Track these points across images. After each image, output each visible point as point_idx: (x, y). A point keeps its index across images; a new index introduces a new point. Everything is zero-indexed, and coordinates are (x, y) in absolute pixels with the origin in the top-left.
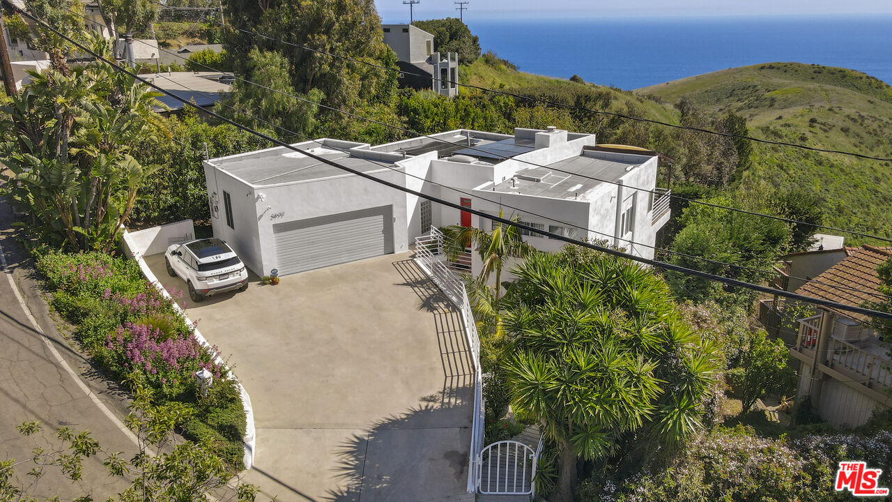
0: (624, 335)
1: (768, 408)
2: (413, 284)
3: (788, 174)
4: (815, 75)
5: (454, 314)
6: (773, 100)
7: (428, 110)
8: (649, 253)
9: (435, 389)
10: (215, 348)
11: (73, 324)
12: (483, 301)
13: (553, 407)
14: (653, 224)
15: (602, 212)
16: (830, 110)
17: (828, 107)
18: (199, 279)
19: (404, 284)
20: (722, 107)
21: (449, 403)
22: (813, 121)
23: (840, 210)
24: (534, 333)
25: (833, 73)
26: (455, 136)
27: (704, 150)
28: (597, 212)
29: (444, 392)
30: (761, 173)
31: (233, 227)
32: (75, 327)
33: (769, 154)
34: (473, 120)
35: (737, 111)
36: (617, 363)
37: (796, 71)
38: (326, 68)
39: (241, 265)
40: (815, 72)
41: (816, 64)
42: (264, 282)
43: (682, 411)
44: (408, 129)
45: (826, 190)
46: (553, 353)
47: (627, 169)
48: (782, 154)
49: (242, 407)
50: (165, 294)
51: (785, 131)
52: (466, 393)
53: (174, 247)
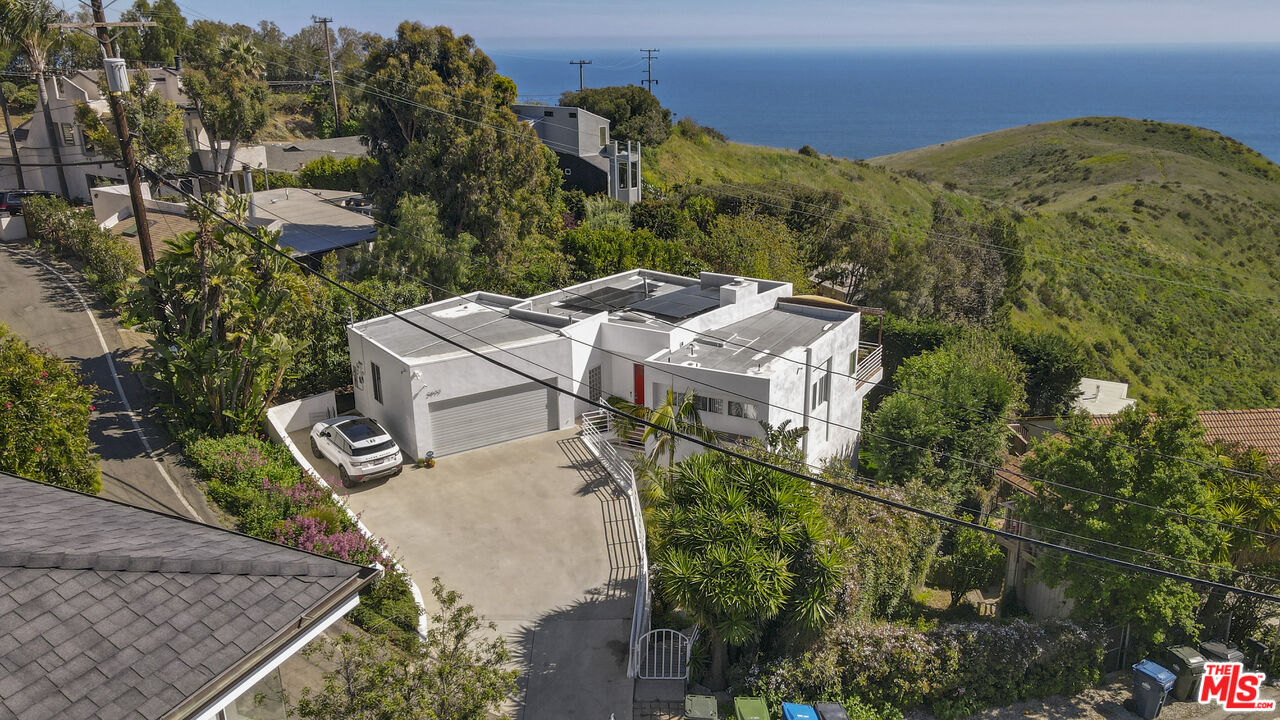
0: (762, 534)
1: (986, 601)
2: (578, 466)
3: (1101, 279)
4: (1148, 135)
5: (622, 501)
6: (1088, 171)
7: (600, 247)
8: (855, 421)
9: (600, 580)
10: (382, 541)
11: (233, 515)
12: (655, 485)
13: (697, 597)
14: (857, 388)
15: (786, 386)
16: (1164, 187)
17: (1161, 182)
18: (353, 465)
19: (569, 467)
20: (1018, 180)
21: (614, 595)
22: (1139, 203)
23: (1173, 329)
24: (684, 532)
25: (1172, 133)
26: (630, 279)
27: (959, 268)
28: (780, 387)
29: (609, 584)
30: (1064, 279)
31: (381, 401)
32: (236, 518)
33: (1075, 252)
34: (654, 254)
35: (1038, 186)
36: (754, 558)
37: (1122, 129)
38: (483, 210)
39: (396, 448)
40: (1148, 131)
41: (1149, 120)
42: (418, 465)
43: (815, 601)
44: (575, 270)
45: (1154, 301)
46: (700, 551)
47: (825, 329)
48: (1093, 251)
49: (413, 599)
50: (323, 483)
51: (1098, 218)
52: (631, 585)
53: (320, 427)
